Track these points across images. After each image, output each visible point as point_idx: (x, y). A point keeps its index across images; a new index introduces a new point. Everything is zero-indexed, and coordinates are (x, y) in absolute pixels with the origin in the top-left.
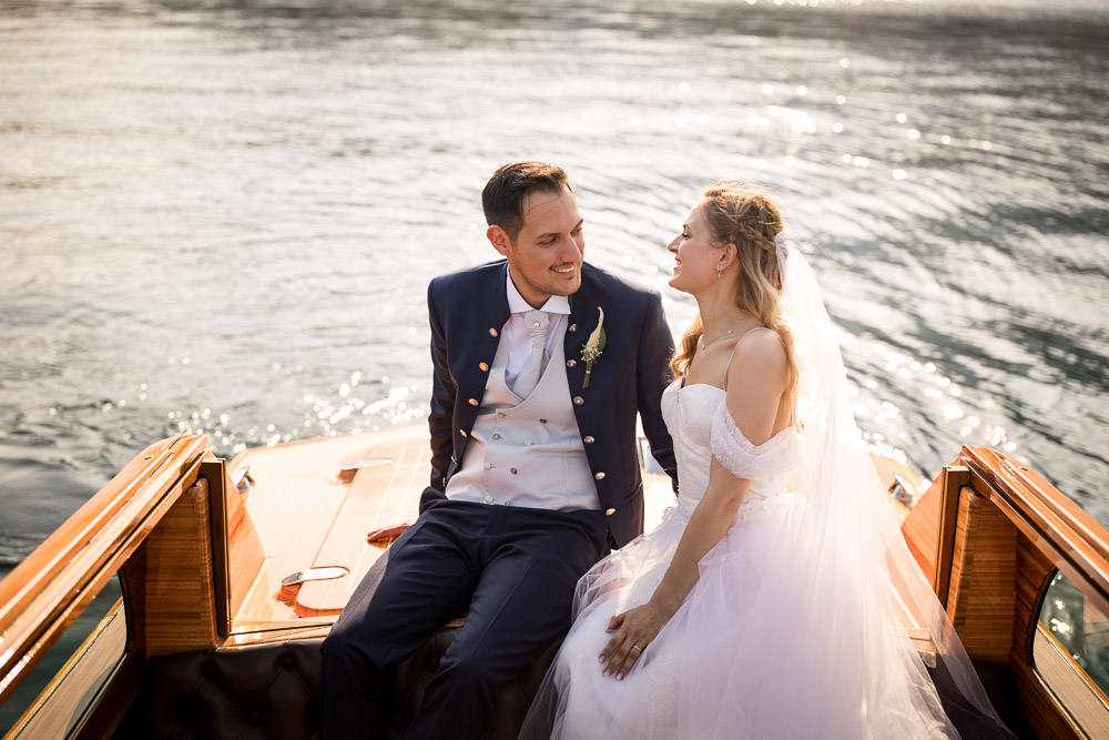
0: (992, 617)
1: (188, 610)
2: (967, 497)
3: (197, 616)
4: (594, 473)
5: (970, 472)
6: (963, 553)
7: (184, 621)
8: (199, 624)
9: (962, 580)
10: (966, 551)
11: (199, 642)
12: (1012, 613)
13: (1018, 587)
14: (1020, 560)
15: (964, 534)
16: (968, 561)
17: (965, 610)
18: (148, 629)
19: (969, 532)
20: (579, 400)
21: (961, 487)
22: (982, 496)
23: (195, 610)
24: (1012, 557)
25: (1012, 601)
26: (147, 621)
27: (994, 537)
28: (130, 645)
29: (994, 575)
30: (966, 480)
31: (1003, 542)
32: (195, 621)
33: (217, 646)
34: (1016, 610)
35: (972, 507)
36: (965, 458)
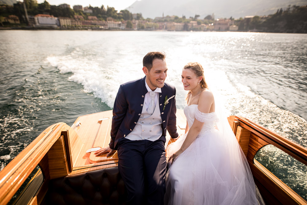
1: (61, 167)
2: (239, 129)
3: (63, 169)
5: (240, 122)
7: (60, 170)
11: (64, 175)
18: (50, 173)
19: (241, 136)
20: (163, 113)
21: (238, 126)
22: (244, 128)
23: (62, 167)
25: (247, 149)
26: (50, 171)
27: (245, 137)
28: (44, 180)
29: (245, 144)
30: (239, 124)
31: (247, 137)
32: (62, 170)
33: (69, 175)
34: (248, 151)
35: (241, 130)
36: (236, 119)
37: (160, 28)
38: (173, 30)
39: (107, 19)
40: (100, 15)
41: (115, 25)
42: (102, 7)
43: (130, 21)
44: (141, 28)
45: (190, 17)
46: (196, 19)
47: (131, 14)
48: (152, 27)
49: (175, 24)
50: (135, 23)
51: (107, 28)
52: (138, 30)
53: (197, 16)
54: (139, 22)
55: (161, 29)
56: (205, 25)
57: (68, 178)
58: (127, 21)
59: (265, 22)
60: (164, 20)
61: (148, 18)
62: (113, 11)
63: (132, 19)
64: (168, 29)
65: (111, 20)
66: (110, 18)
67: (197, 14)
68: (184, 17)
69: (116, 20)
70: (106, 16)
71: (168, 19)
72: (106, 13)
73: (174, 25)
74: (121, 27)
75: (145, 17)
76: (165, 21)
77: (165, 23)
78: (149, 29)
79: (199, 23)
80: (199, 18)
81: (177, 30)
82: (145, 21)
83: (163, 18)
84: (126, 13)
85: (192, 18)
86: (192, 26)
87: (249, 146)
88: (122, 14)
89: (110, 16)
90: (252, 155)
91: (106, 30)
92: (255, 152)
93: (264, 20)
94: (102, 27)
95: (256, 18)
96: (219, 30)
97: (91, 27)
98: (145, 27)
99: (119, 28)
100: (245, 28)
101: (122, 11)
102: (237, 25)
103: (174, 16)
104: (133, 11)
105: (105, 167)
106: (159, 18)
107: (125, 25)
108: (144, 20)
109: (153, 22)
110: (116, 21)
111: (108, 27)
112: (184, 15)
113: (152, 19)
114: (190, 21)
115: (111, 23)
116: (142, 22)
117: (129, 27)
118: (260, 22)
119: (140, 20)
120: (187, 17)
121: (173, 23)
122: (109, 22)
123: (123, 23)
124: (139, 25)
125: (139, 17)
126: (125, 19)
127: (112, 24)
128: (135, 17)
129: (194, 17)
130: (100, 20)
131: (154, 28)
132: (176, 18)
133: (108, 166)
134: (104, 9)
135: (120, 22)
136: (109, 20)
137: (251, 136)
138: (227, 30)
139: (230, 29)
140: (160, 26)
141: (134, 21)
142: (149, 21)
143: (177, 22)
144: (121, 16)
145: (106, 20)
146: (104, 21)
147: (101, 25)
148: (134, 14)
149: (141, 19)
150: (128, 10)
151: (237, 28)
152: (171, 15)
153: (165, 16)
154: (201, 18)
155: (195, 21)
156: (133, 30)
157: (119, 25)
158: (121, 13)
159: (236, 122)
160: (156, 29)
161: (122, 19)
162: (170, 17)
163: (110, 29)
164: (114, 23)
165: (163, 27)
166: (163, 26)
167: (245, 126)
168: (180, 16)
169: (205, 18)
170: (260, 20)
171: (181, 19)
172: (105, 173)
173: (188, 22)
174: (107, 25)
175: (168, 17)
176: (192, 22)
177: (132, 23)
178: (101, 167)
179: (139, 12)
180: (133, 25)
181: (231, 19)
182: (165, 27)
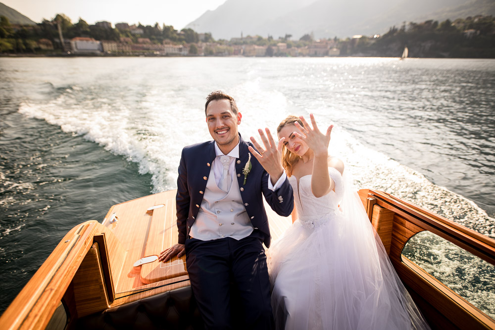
1: (95, 296)
2: (377, 209)
3: (100, 298)
4: (250, 217)
5: (376, 199)
7: (94, 301)
8: (100, 301)
11: (101, 308)
15: (377, 221)
18: (77, 307)
20: (242, 189)
21: (374, 205)
22: (384, 208)
23: (98, 296)
24: (391, 226)
25: (390, 240)
26: (77, 304)
27: (386, 221)
29: (386, 232)
30: (375, 202)
31: (389, 222)
32: (98, 300)
33: (109, 306)
34: (392, 242)
35: (380, 212)
36: (370, 194)
37: (236, 53)
38: (252, 56)
39: (164, 42)
40: (154, 37)
41: (175, 50)
42: (157, 25)
43: (194, 44)
44: (209, 53)
47: (196, 34)
48: (224, 52)
49: (256, 47)
50: (201, 47)
51: (164, 54)
52: (205, 56)
53: (288, 36)
54: (207, 45)
55: (237, 55)
56: (296, 49)
57: (108, 312)
58: (189, 45)
59: (374, 44)
60: (242, 41)
61: (220, 40)
62: (171, 30)
63: (197, 41)
64: (246, 54)
65: (169, 44)
66: (167, 40)
67: (289, 33)
69: (175, 43)
70: (162, 38)
71: (249, 41)
72: (162, 33)
73: (254, 49)
74: (182, 53)
75: (216, 37)
76: (245, 43)
77: (243, 47)
78: (219, 54)
79: (289, 46)
80: (290, 39)
81: (258, 56)
82: (215, 44)
83: (242, 39)
84: (189, 33)
86: (278, 50)
87: (393, 235)
88: (184, 35)
89: (167, 37)
90: (399, 248)
91: (162, 56)
92: (403, 243)
94: (158, 53)
96: (316, 55)
97: (143, 53)
98: (214, 51)
99: (180, 54)
100: (348, 51)
101: (183, 30)
102: (338, 48)
103: (256, 36)
104: (199, 30)
106: (237, 39)
107: (188, 49)
108: (214, 42)
109: (226, 44)
110: (175, 45)
111: (166, 52)
112: (270, 35)
113: (227, 41)
114: (278, 43)
115: (169, 47)
116: (210, 46)
117: (193, 53)
118: (368, 43)
119: (209, 42)
120: (275, 38)
121: (254, 46)
122: (166, 46)
123: (185, 47)
124: (206, 49)
125: (208, 37)
126: (188, 42)
127: (171, 49)
128: (202, 37)
129: (284, 37)
130: (155, 43)
131: (226, 52)
132: (260, 39)
134: (158, 27)
135: (181, 46)
136: (166, 43)
137: (395, 220)
138: (326, 54)
139: (330, 53)
140: (235, 50)
141: (200, 44)
142: (221, 44)
143: (259, 45)
144: (183, 37)
145: (162, 44)
146: (160, 45)
147: (157, 50)
148: (201, 34)
149: (210, 40)
150: (192, 28)
151: (338, 53)
152: (252, 34)
153: (245, 36)
154: (294, 38)
155: (285, 43)
156: (199, 56)
157: (180, 49)
158: (182, 33)
159: (371, 199)
160: (230, 54)
161: (184, 42)
162: (251, 38)
163: (167, 55)
164: (172, 48)
165: (240, 52)
166: (240, 50)
167: (385, 204)
168: (265, 37)
169: (301, 39)
171: (265, 40)
172: (171, 299)
173: (275, 45)
174: (164, 50)
176: (280, 44)
177: (196, 47)
179: (207, 31)
180: (198, 49)
181: (336, 39)
182: (242, 51)
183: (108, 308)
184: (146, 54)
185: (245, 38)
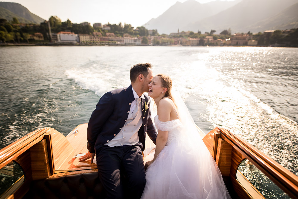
0: (226, 166)
1: (42, 169)
2: (220, 140)
3: (44, 171)
5: (221, 134)
6: (219, 153)
7: (41, 172)
8: (44, 173)
9: (219, 159)
10: (220, 152)
11: (45, 177)
12: (230, 166)
13: (232, 160)
14: (233, 154)
15: (220, 148)
16: (221, 154)
17: (220, 165)
19: (221, 148)
20: (144, 118)
22: (224, 140)
24: (231, 153)
25: (230, 163)
28: (25, 180)
33: (50, 177)
35: (222, 142)
36: (218, 130)
38: (188, 46)
39: (124, 35)
40: (117, 32)
41: (131, 41)
42: (120, 24)
43: (145, 37)
44: (156, 43)
45: (206, 33)
46: (212, 34)
47: (147, 30)
48: (167, 43)
49: (191, 39)
50: (150, 39)
51: (123, 44)
52: (153, 45)
53: (213, 31)
54: (155, 38)
55: (176, 44)
56: (221, 40)
57: (48, 180)
58: (142, 37)
59: (287, 36)
60: (179, 35)
61: (163, 34)
62: (130, 27)
63: (148, 35)
64: (183, 44)
65: (127, 36)
66: (126, 34)
67: (213, 29)
68: (199, 33)
69: (132, 36)
70: (123, 32)
71: (183, 35)
72: (123, 29)
73: (190, 41)
74: (137, 43)
75: (160, 33)
76: (181, 36)
77: (180, 39)
78: (164, 44)
79: (215, 38)
80: (215, 34)
81: (192, 45)
82: (160, 37)
83: (178, 33)
84: (142, 29)
85: (208, 33)
86: (208, 41)
88: (138, 31)
89: (127, 32)
90: (234, 169)
92: (237, 166)
93: (286, 35)
94: (119, 43)
95: (277, 32)
96: (237, 45)
97: (108, 43)
98: (160, 42)
99: (135, 44)
100: (265, 42)
101: (138, 28)
102: (256, 40)
103: (189, 31)
104: (149, 28)
105: (83, 172)
106: (174, 34)
107: (141, 40)
108: (159, 36)
109: (168, 37)
110: (132, 37)
111: (125, 42)
112: (199, 31)
113: (167, 35)
114: (206, 36)
115: (128, 39)
116: (157, 38)
117: (145, 43)
118: (282, 36)
119: (156, 36)
120: (203, 33)
121: (189, 38)
122: (125, 38)
123: (139, 39)
124: (154, 40)
125: (154, 33)
126: (141, 35)
127: (128, 40)
128: (151, 33)
129: (209, 32)
130: (117, 36)
131: (169, 43)
132: (192, 33)
133: (86, 171)
134: (121, 26)
135: (136, 38)
136: (125, 36)
137: (233, 150)
138: (245, 44)
139: (249, 43)
140: (175, 41)
141: (149, 37)
142: (164, 37)
143: (192, 37)
144: (137, 32)
145: (122, 36)
146: (121, 37)
147: (118, 41)
148: (150, 30)
149: (156, 34)
150: (144, 26)
151: (256, 43)
152: (186, 31)
153: (180, 31)
154: (217, 33)
155: (211, 36)
156: (148, 45)
157: (135, 40)
158: (138, 29)
159: (217, 133)
160: (171, 44)
161: (138, 35)
162: (185, 33)
163: (126, 45)
164: (130, 39)
165: (178, 43)
166: (179, 41)
168: (196, 32)
169: (221, 33)
170: (281, 34)
171: (196, 34)
173: (204, 37)
174: (123, 41)
175: (183, 32)
176: (207, 37)
177: (147, 39)
178: (80, 172)
179: (154, 29)
180: (149, 40)
181: (249, 33)
182: (180, 42)
183: (49, 178)
184: (110, 44)
185: (180, 33)
